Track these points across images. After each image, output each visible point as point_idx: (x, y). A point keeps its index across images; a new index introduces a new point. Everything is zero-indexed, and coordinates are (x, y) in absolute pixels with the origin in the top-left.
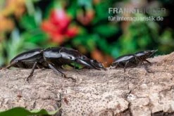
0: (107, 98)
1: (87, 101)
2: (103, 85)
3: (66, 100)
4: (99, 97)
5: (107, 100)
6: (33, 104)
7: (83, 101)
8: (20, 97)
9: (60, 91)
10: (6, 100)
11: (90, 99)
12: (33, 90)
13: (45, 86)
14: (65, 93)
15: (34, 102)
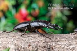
0: (72, 48)
1: (63, 49)
2: (70, 42)
3: (52, 48)
4: (68, 47)
5: (72, 49)
6: (36, 49)
7: (61, 49)
8: (30, 45)
9: (49, 44)
10: (23, 47)
11: (64, 48)
12: (36, 43)
13: (42, 41)
14: (52, 45)
15: (37, 48)
